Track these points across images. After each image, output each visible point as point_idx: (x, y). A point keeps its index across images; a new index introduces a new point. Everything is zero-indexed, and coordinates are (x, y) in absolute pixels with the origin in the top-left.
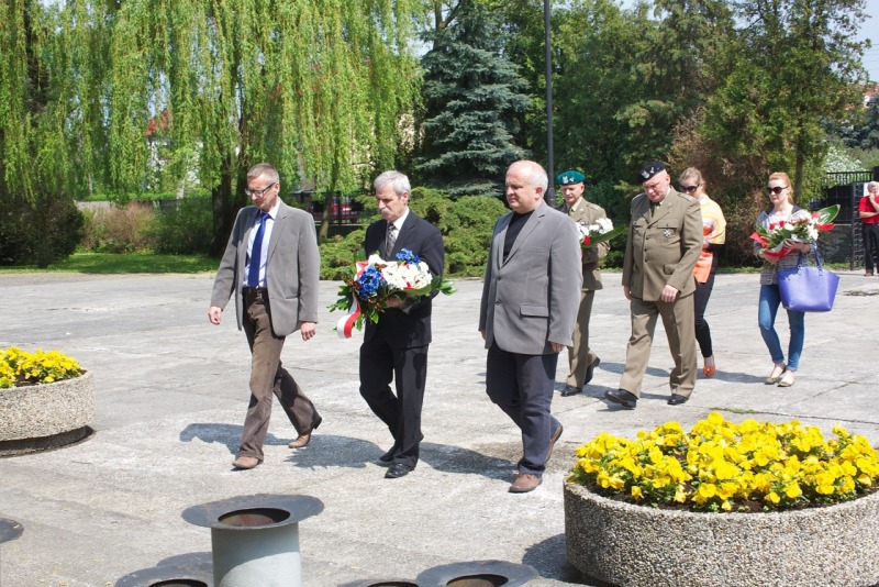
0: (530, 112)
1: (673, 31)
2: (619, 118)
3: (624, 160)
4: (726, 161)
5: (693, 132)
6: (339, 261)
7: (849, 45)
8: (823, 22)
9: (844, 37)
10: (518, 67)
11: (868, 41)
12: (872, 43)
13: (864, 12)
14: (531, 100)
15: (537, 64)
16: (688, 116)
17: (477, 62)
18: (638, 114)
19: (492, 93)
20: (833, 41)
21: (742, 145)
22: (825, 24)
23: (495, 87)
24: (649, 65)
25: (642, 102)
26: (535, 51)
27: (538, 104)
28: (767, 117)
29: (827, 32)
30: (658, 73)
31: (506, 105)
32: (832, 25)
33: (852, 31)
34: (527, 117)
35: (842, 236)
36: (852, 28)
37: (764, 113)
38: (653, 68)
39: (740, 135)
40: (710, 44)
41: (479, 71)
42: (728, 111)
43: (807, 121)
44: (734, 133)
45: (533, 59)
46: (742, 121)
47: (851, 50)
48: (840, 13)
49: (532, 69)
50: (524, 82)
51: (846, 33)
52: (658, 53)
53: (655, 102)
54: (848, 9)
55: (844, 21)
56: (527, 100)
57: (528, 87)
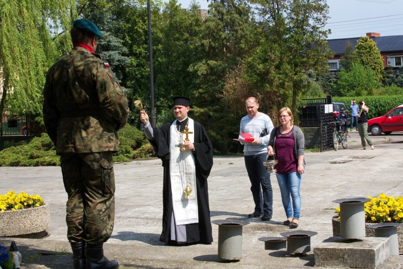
0: (129, 67)
1: (220, 22)
2: (191, 70)
3: (193, 94)
4: (258, 94)
5: (237, 78)
6: (35, 155)
7: (320, 32)
8: (305, 19)
9: (318, 28)
10: (122, 41)
11: (330, 30)
12: (331, 31)
13: (327, 15)
14: (130, 60)
15: (132, 39)
16: (233, 69)
17: (101, 39)
18: (201, 68)
19: (110, 56)
20: (311, 30)
21: (267, 85)
22: (307, 20)
23: (111, 53)
24: (208, 41)
25: (204, 61)
26: (131, 31)
27: (133, 62)
28: (280, 69)
29: (308, 25)
30: (214, 45)
31: (117, 63)
32: (311, 22)
33: (323, 25)
34: (127, 70)
35: (311, 134)
36: (323, 23)
37: (278, 67)
38: (210, 42)
39: (265, 80)
40: (241, 29)
41: (102, 43)
42: (259, 67)
43: (300, 72)
44: (262, 79)
45: (129, 35)
46: (267, 72)
47: (321, 35)
48: (315, 15)
49: (130, 42)
50: (125, 49)
51: (319, 26)
52: (212, 34)
53: (211, 61)
54: (319, 13)
55: (318, 20)
56: (128, 60)
57: (127, 52)
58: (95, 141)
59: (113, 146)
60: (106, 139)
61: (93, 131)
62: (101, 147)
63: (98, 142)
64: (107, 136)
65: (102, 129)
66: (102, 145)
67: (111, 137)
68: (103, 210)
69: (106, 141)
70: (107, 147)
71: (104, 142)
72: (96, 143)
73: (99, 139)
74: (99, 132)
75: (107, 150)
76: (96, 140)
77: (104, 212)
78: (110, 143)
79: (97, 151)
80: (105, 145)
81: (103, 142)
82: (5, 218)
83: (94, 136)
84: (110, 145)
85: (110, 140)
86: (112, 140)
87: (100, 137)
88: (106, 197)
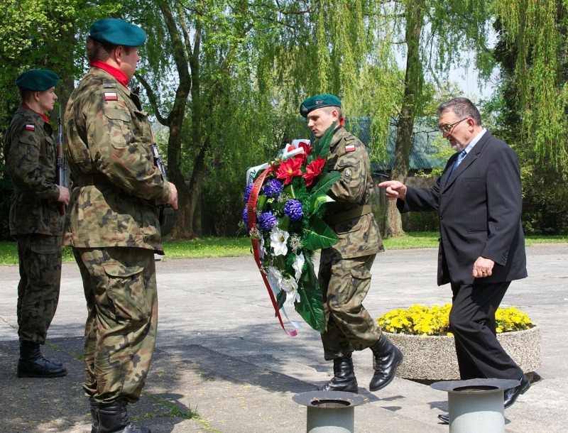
58: (95, 228)
59: (125, 239)
60: (114, 225)
61: (93, 211)
62: (103, 238)
63: (99, 230)
64: (116, 221)
65: (108, 207)
66: (105, 237)
67: (124, 223)
68: (118, 347)
69: (114, 228)
70: (114, 239)
71: (111, 231)
72: (96, 231)
73: (101, 226)
74: (101, 213)
75: (113, 245)
76: (97, 226)
77: (118, 351)
78: (122, 232)
79: (97, 246)
80: (111, 236)
81: (107, 231)
82: (428, 347)
83: (93, 219)
84: (120, 235)
85: (120, 227)
86: (125, 228)
87: (104, 222)
88: (121, 324)
